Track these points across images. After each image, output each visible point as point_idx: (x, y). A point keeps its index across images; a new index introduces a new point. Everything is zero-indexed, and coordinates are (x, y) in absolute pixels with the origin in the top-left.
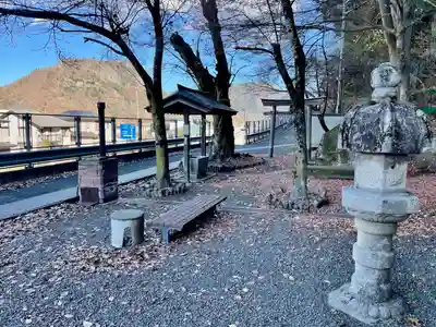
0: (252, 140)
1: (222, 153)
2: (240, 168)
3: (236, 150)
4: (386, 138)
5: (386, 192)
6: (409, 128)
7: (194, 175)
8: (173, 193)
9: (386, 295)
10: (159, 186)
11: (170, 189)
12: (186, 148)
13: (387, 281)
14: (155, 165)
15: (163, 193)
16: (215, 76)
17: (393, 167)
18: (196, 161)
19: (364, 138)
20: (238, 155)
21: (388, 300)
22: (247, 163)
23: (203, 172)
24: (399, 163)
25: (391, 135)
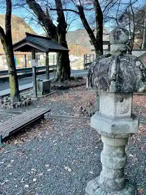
0: (88, 67)
1: (62, 77)
2: (72, 87)
3: (71, 75)
4: (112, 82)
5: (116, 119)
6: (128, 75)
7: (40, 93)
8: (20, 106)
9: (120, 186)
10: (12, 101)
11: (19, 103)
12: (34, 75)
13: (121, 177)
14: (9, 87)
15: (14, 106)
16: (56, 26)
17: (121, 101)
18: (41, 84)
19: (100, 81)
20: (73, 79)
21: (121, 189)
22: (78, 83)
23: (46, 90)
24: (126, 99)
25: (115, 80)
